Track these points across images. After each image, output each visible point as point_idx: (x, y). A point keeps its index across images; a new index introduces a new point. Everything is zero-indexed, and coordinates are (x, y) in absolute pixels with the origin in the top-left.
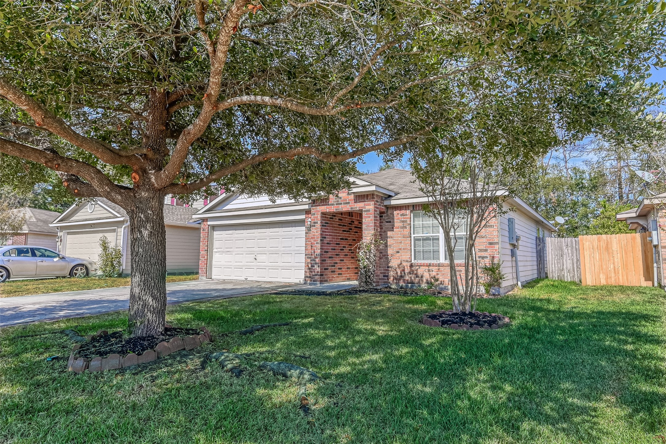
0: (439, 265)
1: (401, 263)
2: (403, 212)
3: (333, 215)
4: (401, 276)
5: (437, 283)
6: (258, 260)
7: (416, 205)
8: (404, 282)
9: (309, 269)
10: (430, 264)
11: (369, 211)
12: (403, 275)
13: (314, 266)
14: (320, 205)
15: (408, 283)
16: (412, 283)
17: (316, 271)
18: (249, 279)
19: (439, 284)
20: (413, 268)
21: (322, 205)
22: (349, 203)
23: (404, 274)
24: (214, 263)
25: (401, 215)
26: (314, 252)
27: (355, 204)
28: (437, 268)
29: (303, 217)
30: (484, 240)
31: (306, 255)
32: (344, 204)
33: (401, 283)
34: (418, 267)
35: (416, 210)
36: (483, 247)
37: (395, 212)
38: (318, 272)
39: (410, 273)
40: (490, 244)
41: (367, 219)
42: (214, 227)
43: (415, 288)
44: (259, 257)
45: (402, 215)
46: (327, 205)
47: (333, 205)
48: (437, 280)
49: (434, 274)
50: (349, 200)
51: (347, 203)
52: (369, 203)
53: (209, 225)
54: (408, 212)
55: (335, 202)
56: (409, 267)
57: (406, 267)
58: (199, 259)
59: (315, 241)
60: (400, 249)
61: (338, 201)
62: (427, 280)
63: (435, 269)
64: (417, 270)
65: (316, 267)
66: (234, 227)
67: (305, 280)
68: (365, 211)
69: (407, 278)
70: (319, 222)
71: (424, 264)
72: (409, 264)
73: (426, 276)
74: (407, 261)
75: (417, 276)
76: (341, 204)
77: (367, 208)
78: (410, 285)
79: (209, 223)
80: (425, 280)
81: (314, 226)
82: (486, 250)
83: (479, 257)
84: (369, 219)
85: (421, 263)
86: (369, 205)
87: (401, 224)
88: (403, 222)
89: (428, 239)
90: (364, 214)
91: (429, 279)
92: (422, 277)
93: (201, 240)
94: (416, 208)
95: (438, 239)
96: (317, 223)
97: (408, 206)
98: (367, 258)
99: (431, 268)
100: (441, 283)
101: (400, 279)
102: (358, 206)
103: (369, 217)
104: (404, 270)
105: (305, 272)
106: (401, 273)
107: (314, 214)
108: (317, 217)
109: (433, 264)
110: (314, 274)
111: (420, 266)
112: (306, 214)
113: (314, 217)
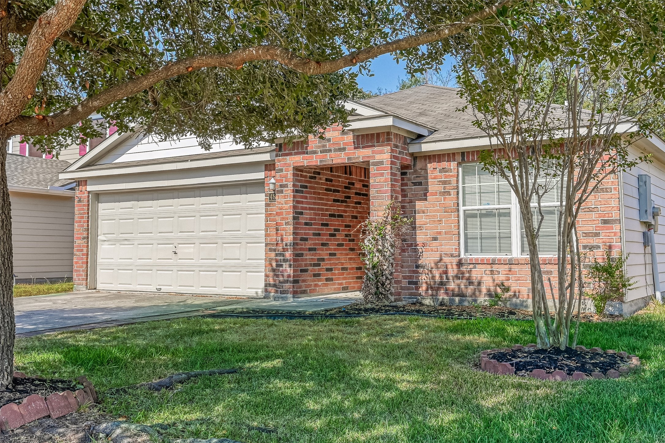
0: (511, 263)
1: (441, 260)
2: (445, 164)
3: (316, 172)
4: (442, 283)
5: (507, 295)
6: (179, 255)
7: (468, 152)
8: (447, 294)
9: (274, 270)
10: (494, 260)
11: (381, 163)
12: (445, 280)
13: (281, 266)
14: (290, 154)
15: (453, 295)
16: (462, 295)
17: (286, 274)
18: (164, 289)
19: (510, 298)
20: (463, 269)
21: (296, 154)
22: (344, 149)
23: (447, 278)
24: (99, 260)
25: (440, 171)
26: (282, 240)
27: (356, 151)
28: (507, 266)
29: (260, 175)
30: (594, 215)
31: (267, 245)
32: (335, 150)
33: (442, 296)
34: (472, 266)
35: (469, 162)
36: (591, 229)
37: (429, 165)
38: (289, 276)
39: (457, 277)
40: (605, 222)
41: (378, 179)
42: (98, 196)
43: (466, 304)
44: (184, 250)
45: (443, 170)
46: (304, 153)
47: (315, 152)
48: (507, 290)
49: (501, 278)
50: (345, 144)
51: (340, 150)
52: (380, 148)
53: (89, 192)
54: (453, 165)
55: (319, 147)
56: (455, 267)
57: (449, 267)
58: (72, 254)
59: (283, 219)
60: (440, 233)
61: (324, 146)
62: (489, 290)
63: (503, 269)
64: (470, 272)
65: (286, 266)
66: (136, 196)
67: (266, 291)
68: (375, 164)
69: (452, 286)
70: (290, 184)
71: (482, 260)
72: (455, 260)
73: (488, 283)
74: (452, 256)
75: (471, 283)
76: (330, 151)
77: (378, 158)
78: (457, 299)
79: (89, 188)
80: (484, 290)
81: (282, 192)
82: (597, 235)
83: (585, 247)
84: (383, 179)
85: (477, 259)
86: (382, 152)
87: (441, 188)
88: (444, 183)
89: (489, 214)
90: (373, 170)
91: (492, 288)
92: (479, 284)
93: (76, 219)
94: (468, 157)
95: (508, 214)
96: (286, 186)
97: (454, 154)
98: (379, 251)
99: (495, 267)
100: (515, 295)
101: (438, 289)
102: (361, 155)
103: (382, 175)
104: (446, 272)
105: (267, 276)
106: (441, 277)
107: (281, 170)
108: (286, 176)
109: (499, 260)
110: (281, 279)
111: (476, 263)
112: (266, 170)
113: (281, 176)
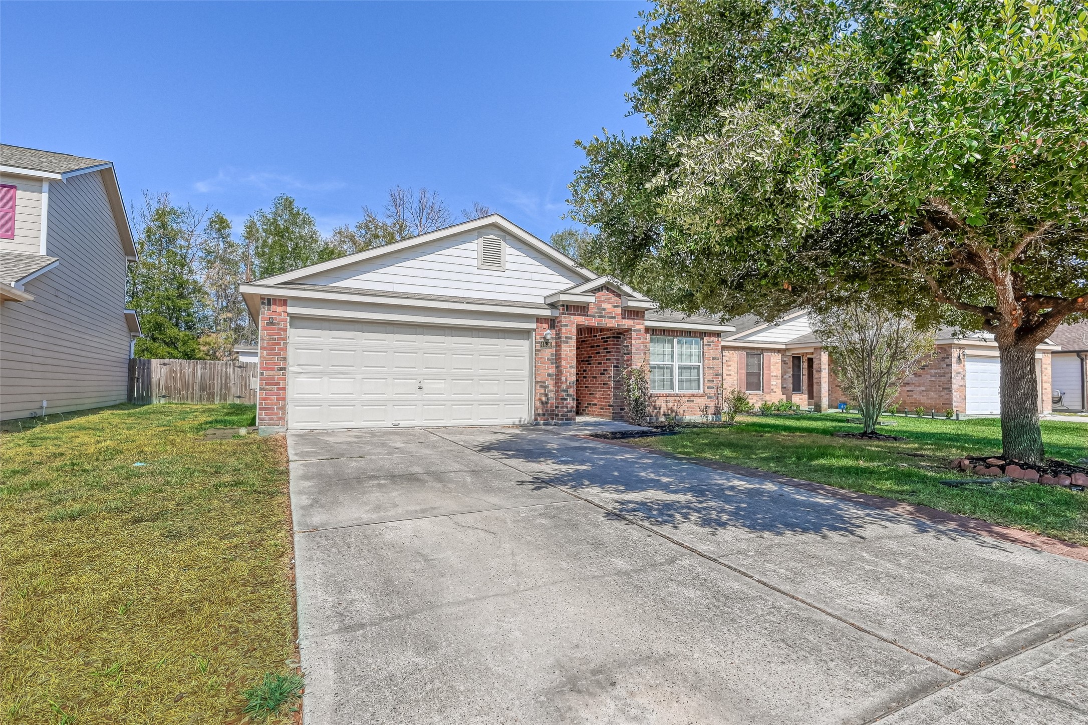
0: (676, 396)
3: (590, 330)
5: (673, 415)
6: (425, 390)
7: (656, 329)
10: (668, 395)
11: (640, 331)
13: (565, 399)
14: (575, 315)
17: (569, 405)
18: (403, 424)
19: (675, 416)
20: (651, 400)
21: (579, 315)
22: (614, 318)
26: (566, 379)
27: (623, 320)
29: (533, 326)
30: (712, 371)
31: (537, 383)
32: (609, 317)
34: (656, 398)
35: (656, 334)
38: (573, 407)
40: (716, 375)
41: (637, 341)
42: (292, 320)
44: (428, 385)
46: (586, 315)
47: (594, 316)
48: (673, 412)
49: (670, 405)
50: (615, 314)
51: (612, 317)
52: (639, 321)
53: (290, 314)
55: (597, 313)
59: (568, 363)
61: (600, 313)
62: (664, 412)
63: (672, 399)
64: (655, 402)
65: (569, 400)
66: (359, 326)
67: (536, 419)
68: (635, 331)
70: (574, 338)
71: (661, 394)
73: (664, 409)
75: (656, 409)
76: (605, 317)
77: (637, 327)
79: (290, 310)
80: (662, 413)
81: (567, 342)
82: (713, 381)
83: (708, 388)
84: (641, 341)
85: (659, 394)
86: (639, 324)
89: (662, 367)
90: (634, 334)
91: (666, 411)
92: (660, 409)
94: (656, 332)
95: (671, 368)
96: (571, 338)
97: (648, 329)
98: (639, 388)
99: (668, 399)
102: (627, 323)
103: (640, 339)
105: (536, 407)
107: (567, 326)
108: (571, 331)
111: (658, 396)
112: (537, 322)
113: (566, 330)
